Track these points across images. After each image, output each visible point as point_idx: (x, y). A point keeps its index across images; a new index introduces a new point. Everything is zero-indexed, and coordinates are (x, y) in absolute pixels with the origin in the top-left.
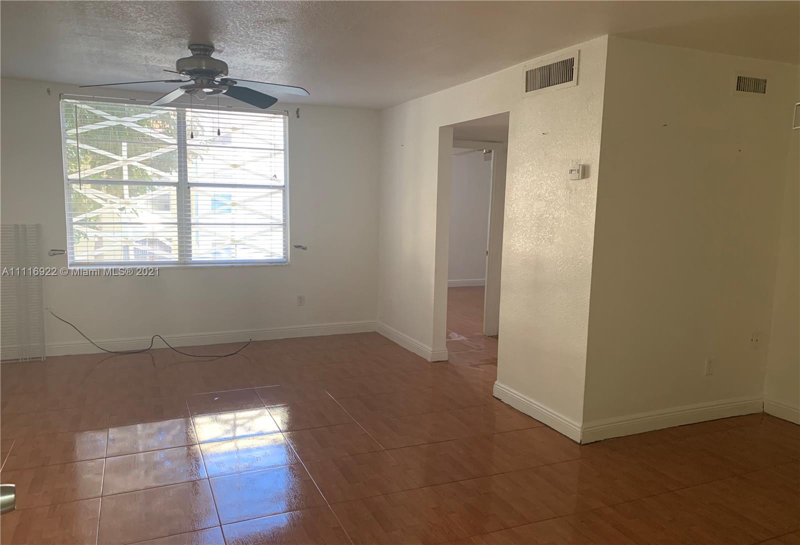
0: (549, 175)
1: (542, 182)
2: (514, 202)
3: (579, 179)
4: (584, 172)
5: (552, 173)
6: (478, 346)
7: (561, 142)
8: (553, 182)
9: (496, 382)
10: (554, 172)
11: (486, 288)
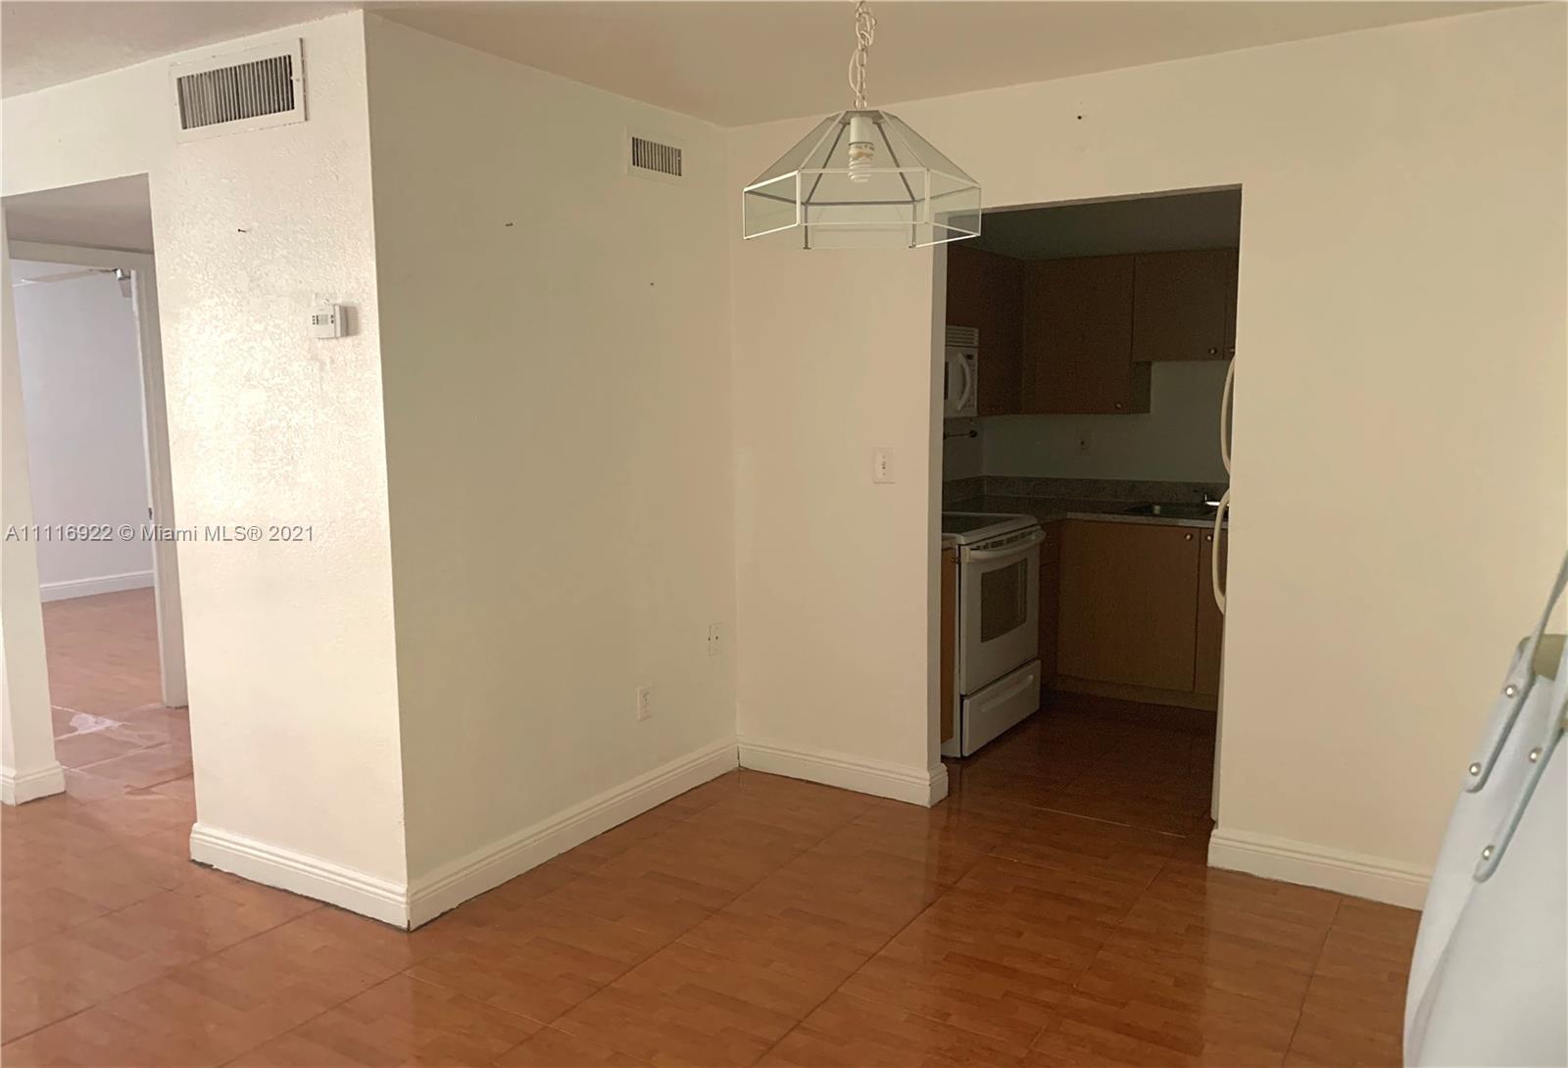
0: (266, 329)
1: (251, 344)
2: (189, 393)
3: (336, 338)
4: (348, 322)
5: (271, 323)
6: (150, 738)
7: (285, 252)
8: (277, 344)
9: (195, 825)
10: (277, 321)
11: (157, 592)
